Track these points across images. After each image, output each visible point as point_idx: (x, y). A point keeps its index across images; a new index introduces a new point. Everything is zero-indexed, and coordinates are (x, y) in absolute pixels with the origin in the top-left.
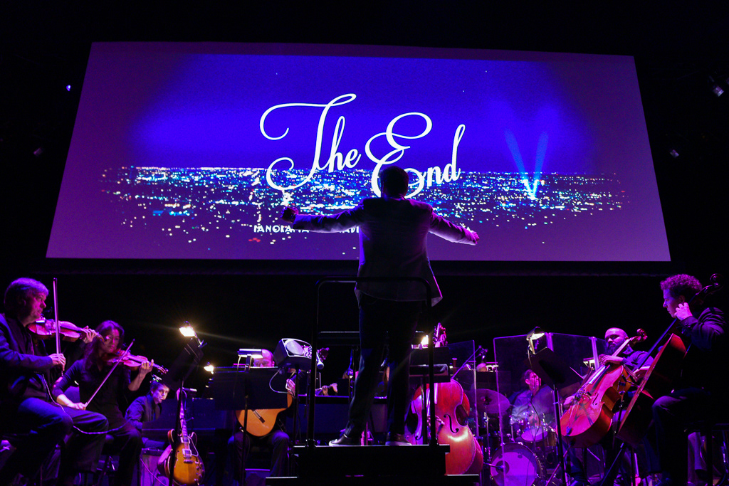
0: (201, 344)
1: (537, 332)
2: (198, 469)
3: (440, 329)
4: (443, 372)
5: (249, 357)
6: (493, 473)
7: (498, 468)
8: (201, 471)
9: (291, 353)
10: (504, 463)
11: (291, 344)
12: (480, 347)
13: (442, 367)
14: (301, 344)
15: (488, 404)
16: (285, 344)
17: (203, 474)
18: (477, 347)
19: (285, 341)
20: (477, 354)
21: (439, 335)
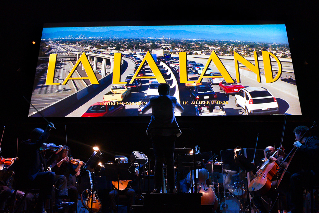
0: (101, 153)
1: (238, 148)
2: (99, 205)
3: (197, 147)
4: (199, 165)
5: (119, 159)
6: (221, 209)
7: (223, 207)
8: (100, 206)
9: (137, 157)
10: (226, 204)
11: (137, 154)
12: (215, 154)
13: (198, 163)
14: (141, 153)
15: (218, 179)
16: (135, 154)
17: (101, 206)
18: (213, 154)
19: (134, 152)
20: (213, 157)
21: (198, 150)
